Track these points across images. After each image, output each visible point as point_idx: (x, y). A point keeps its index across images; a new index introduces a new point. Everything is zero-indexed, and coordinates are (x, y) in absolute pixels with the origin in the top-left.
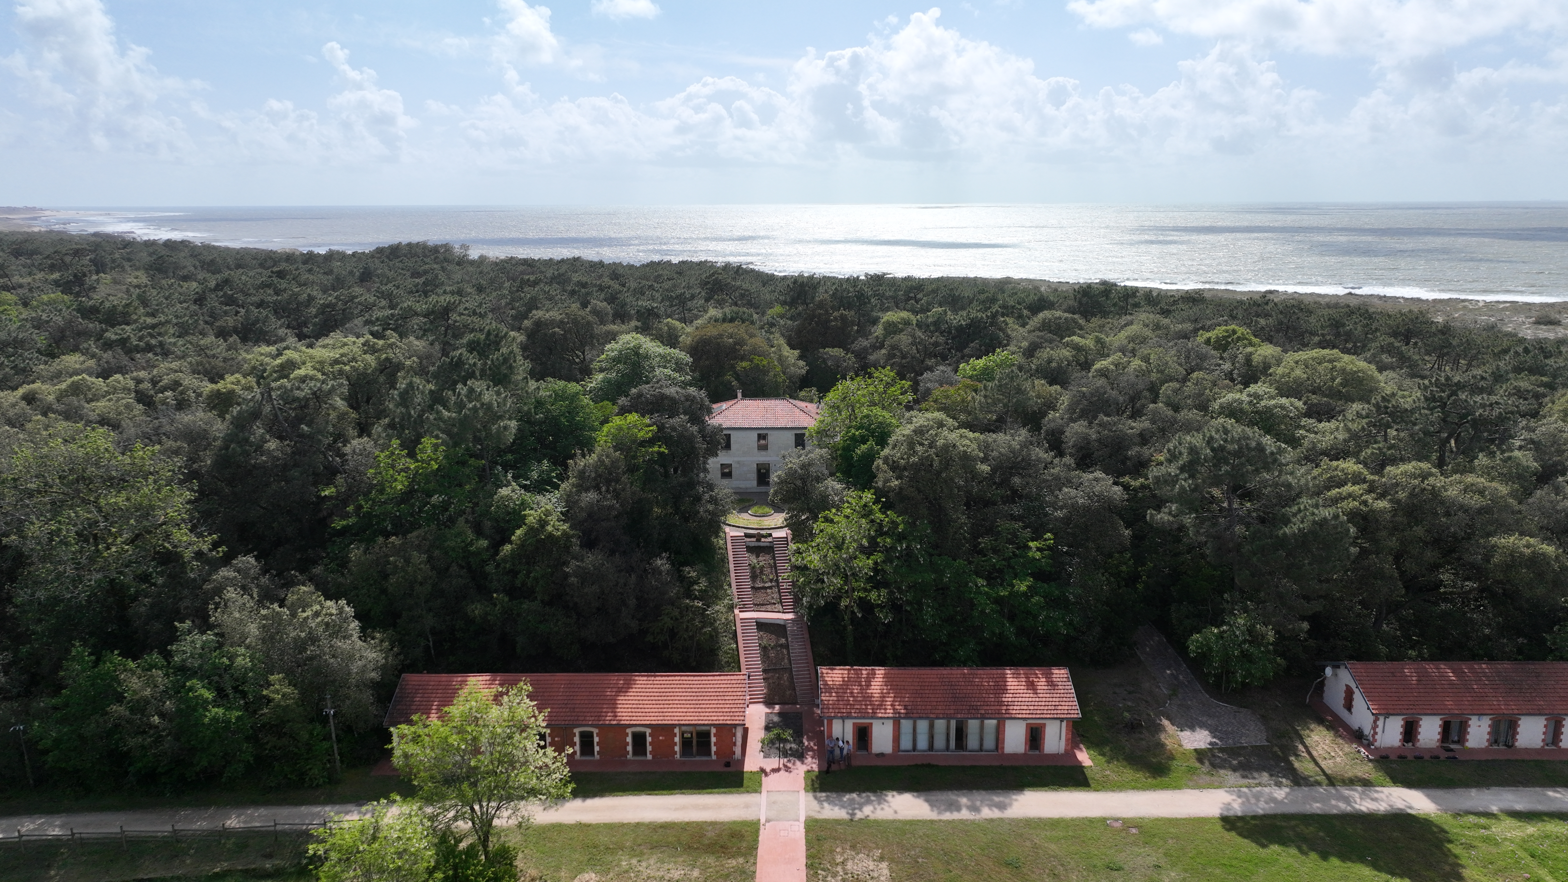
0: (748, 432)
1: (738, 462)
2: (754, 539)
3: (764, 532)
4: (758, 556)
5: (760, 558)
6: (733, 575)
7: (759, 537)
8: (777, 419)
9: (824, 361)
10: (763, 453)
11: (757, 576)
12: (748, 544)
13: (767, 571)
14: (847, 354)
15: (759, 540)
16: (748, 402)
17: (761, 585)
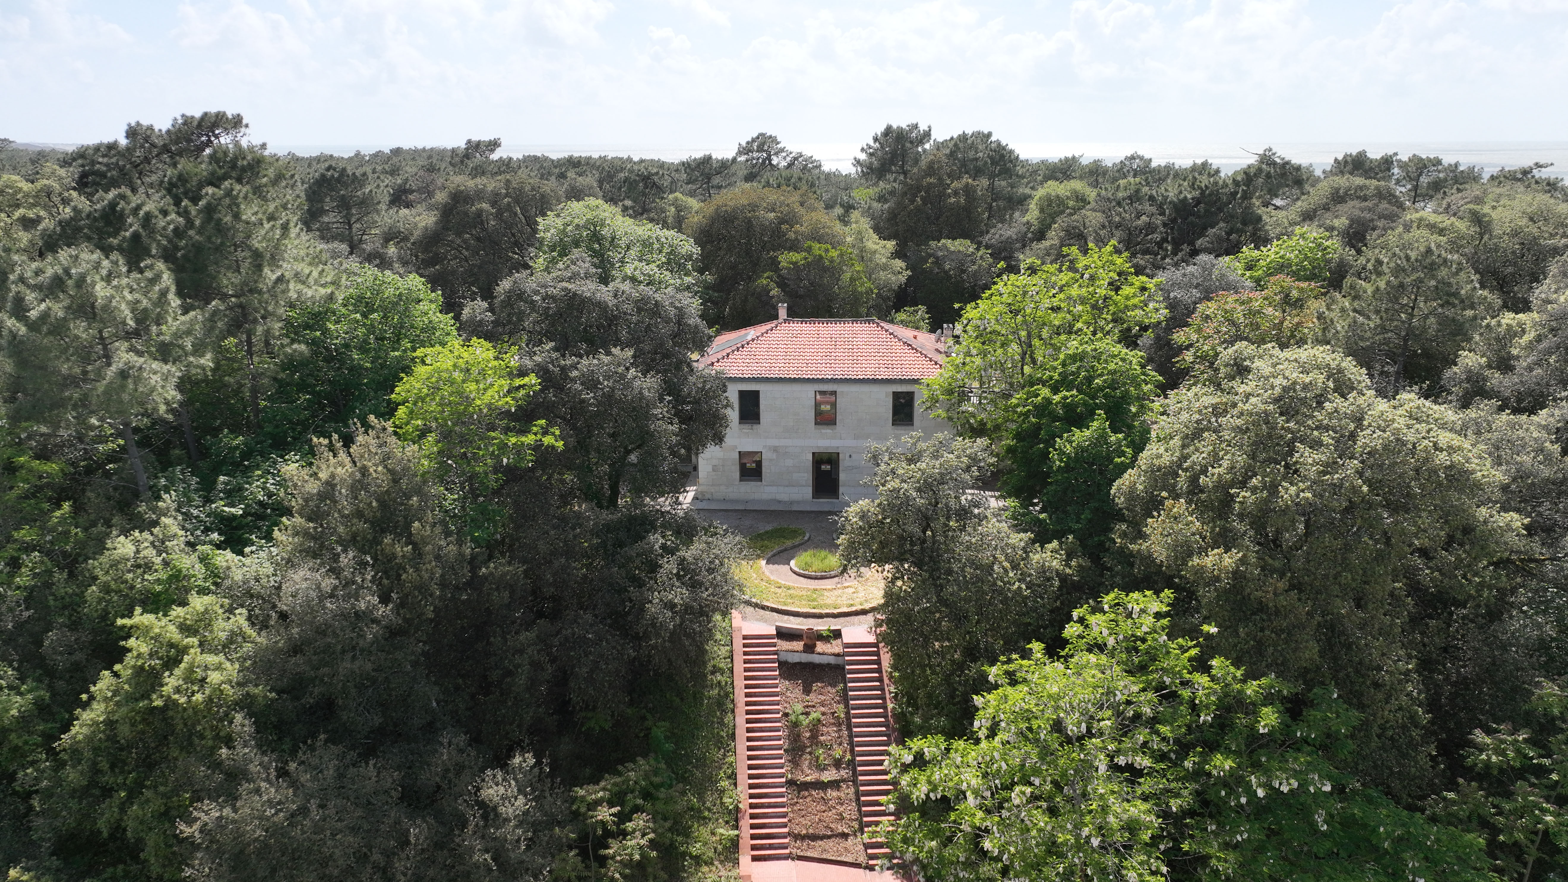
0: (796, 387)
1: (775, 449)
2: (798, 645)
3: (821, 626)
4: (807, 691)
5: (813, 698)
6: (741, 745)
7: (811, 639)
8: (856, 361)
9: (938, 262)
10: (827, 431)
11: (802, 748)
12: (784, 657)
13: (828, 734)
14: (978, 249)
15: (809, 648)
16: (798, 327)
17: (811, 776)
